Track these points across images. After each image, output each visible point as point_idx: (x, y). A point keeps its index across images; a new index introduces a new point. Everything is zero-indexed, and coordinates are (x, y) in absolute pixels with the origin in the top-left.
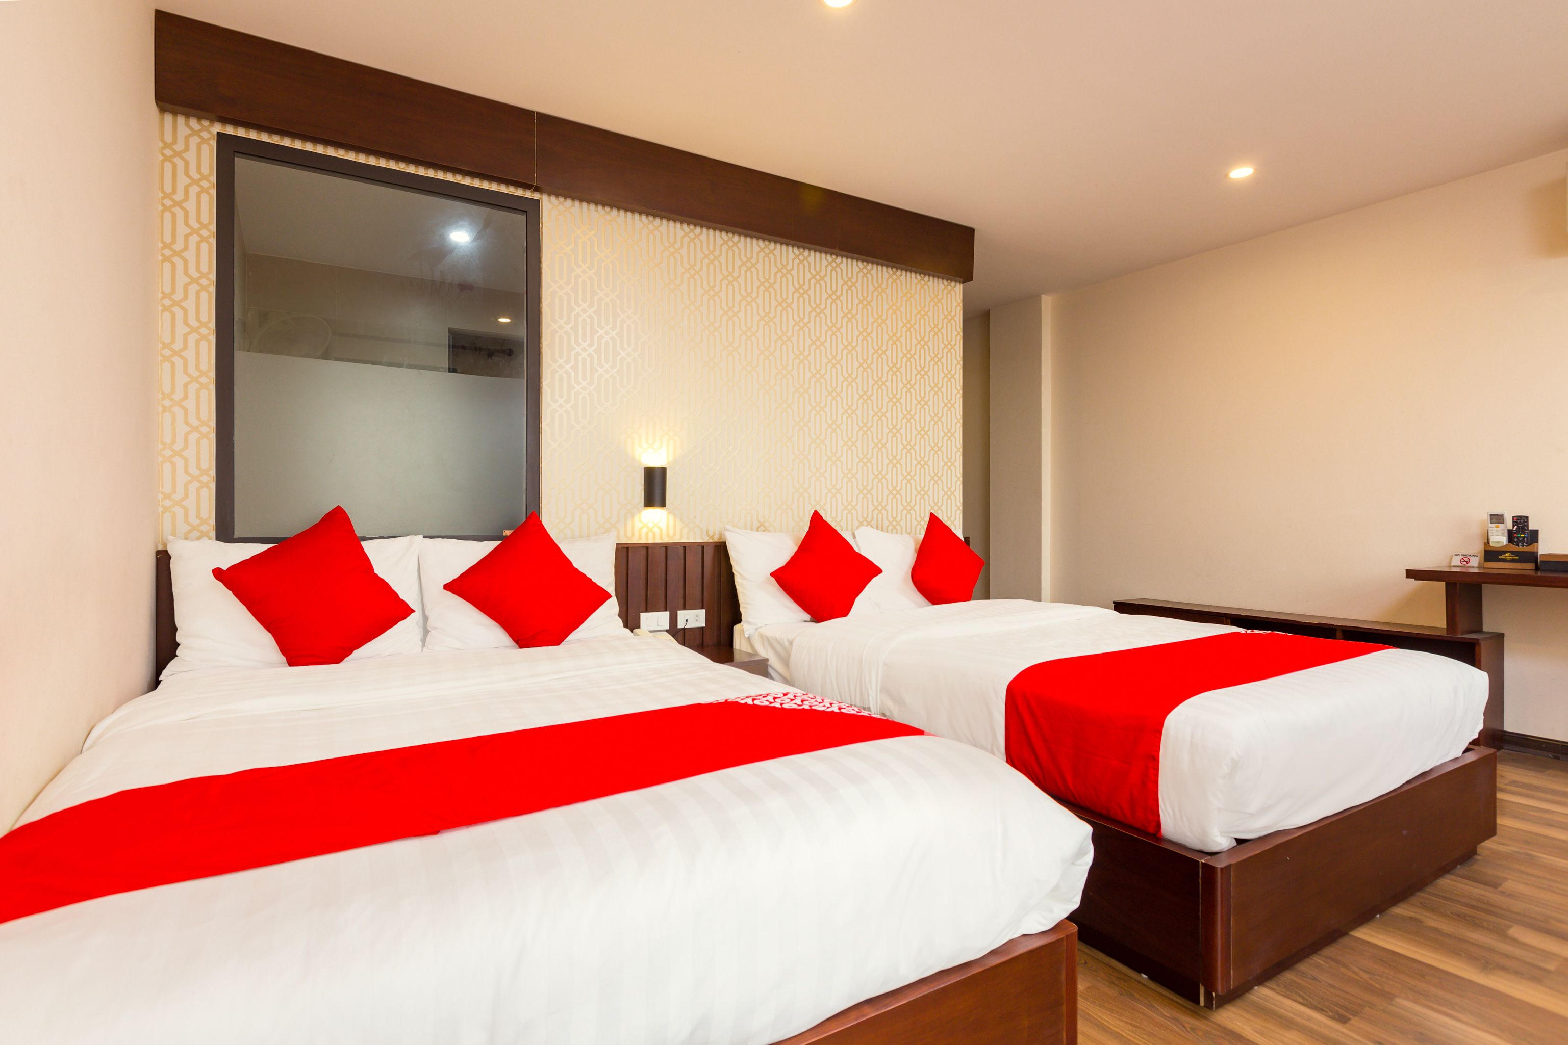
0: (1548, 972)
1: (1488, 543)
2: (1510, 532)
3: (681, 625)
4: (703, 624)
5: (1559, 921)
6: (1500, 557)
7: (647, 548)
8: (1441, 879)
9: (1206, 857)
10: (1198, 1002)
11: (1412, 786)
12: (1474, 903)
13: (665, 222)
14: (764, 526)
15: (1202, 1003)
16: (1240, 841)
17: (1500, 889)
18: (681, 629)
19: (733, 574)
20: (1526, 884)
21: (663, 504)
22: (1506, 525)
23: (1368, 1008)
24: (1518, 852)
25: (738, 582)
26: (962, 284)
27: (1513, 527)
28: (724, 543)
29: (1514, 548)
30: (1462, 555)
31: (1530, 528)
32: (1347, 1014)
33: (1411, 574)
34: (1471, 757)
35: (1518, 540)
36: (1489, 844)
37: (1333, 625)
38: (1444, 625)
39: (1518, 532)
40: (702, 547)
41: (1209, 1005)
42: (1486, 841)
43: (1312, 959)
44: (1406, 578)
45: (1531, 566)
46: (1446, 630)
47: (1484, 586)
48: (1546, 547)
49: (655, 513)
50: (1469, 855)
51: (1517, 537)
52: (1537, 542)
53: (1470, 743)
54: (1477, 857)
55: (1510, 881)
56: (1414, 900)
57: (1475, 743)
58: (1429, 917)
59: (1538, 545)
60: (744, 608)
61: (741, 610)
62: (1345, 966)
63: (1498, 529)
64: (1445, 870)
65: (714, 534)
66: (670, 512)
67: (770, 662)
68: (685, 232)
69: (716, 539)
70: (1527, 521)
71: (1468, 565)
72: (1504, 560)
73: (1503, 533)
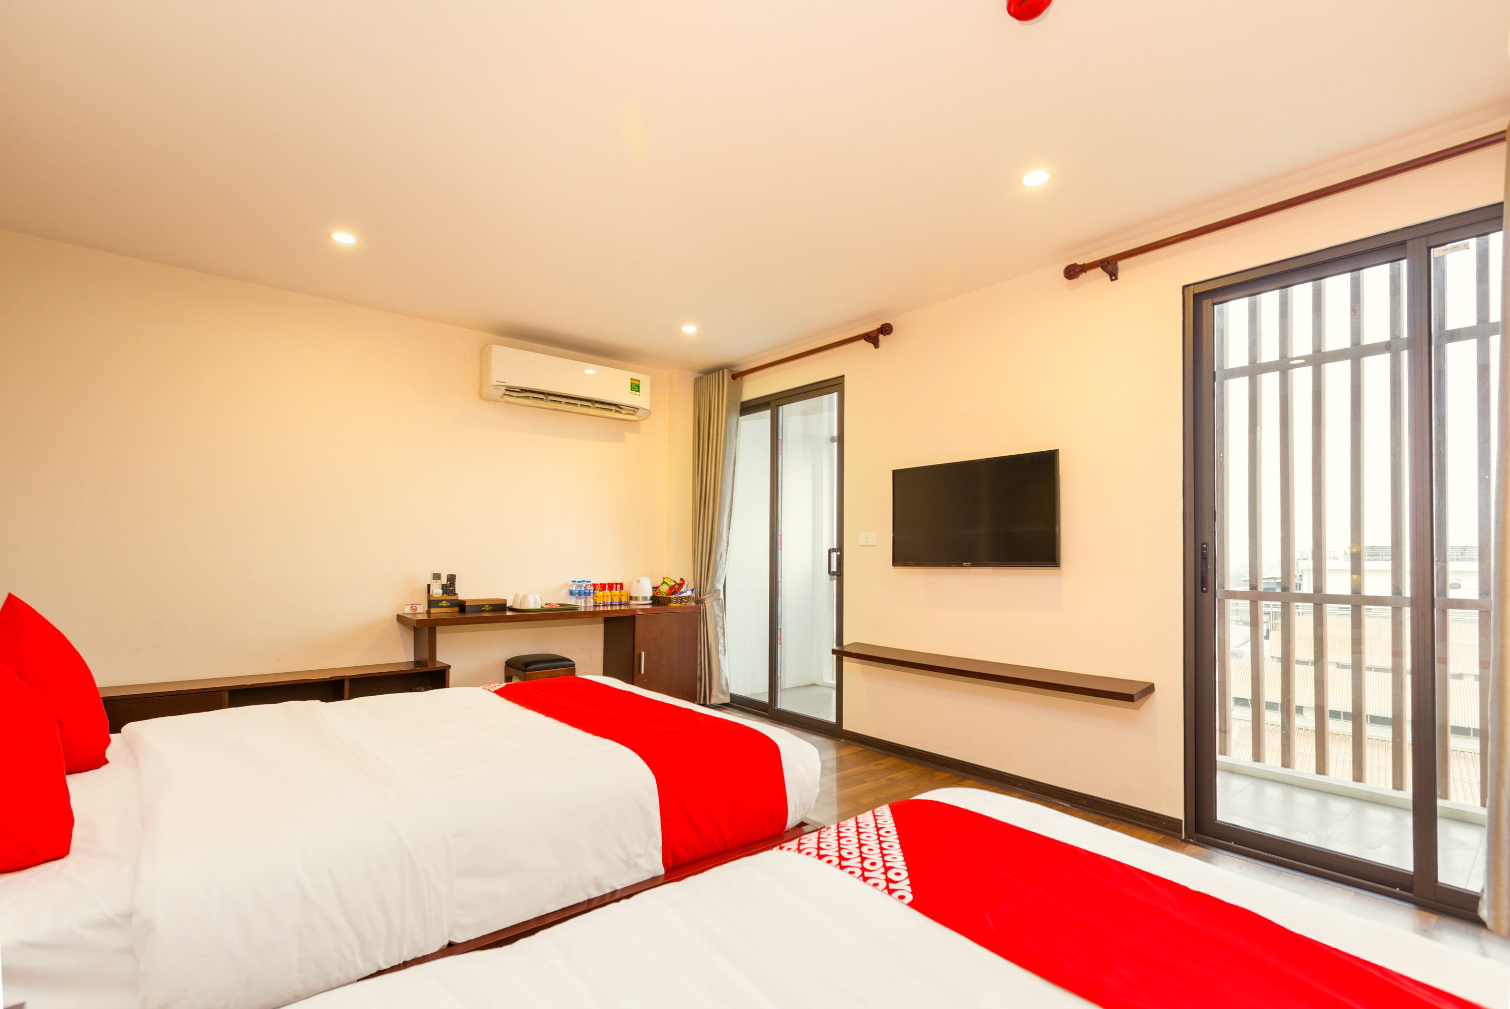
1: (429, 595)
2: (444, 586)
6: (440, 604)
22: (441, 581)
27: (447, 582)
29: (446, 597)
30: (411, 605)
31: (455, 583)
35: (449, 591)
37: (344, 676)
39: (448, 586)
45: (456, 610)
47: (435, 628)
51: (449, 589)
52: (458, 592)
59: (459, 594)
63: (437, 584)
70: (455, 579)
71: (416, 612)
72: (442, 607)
73: (439, 587)
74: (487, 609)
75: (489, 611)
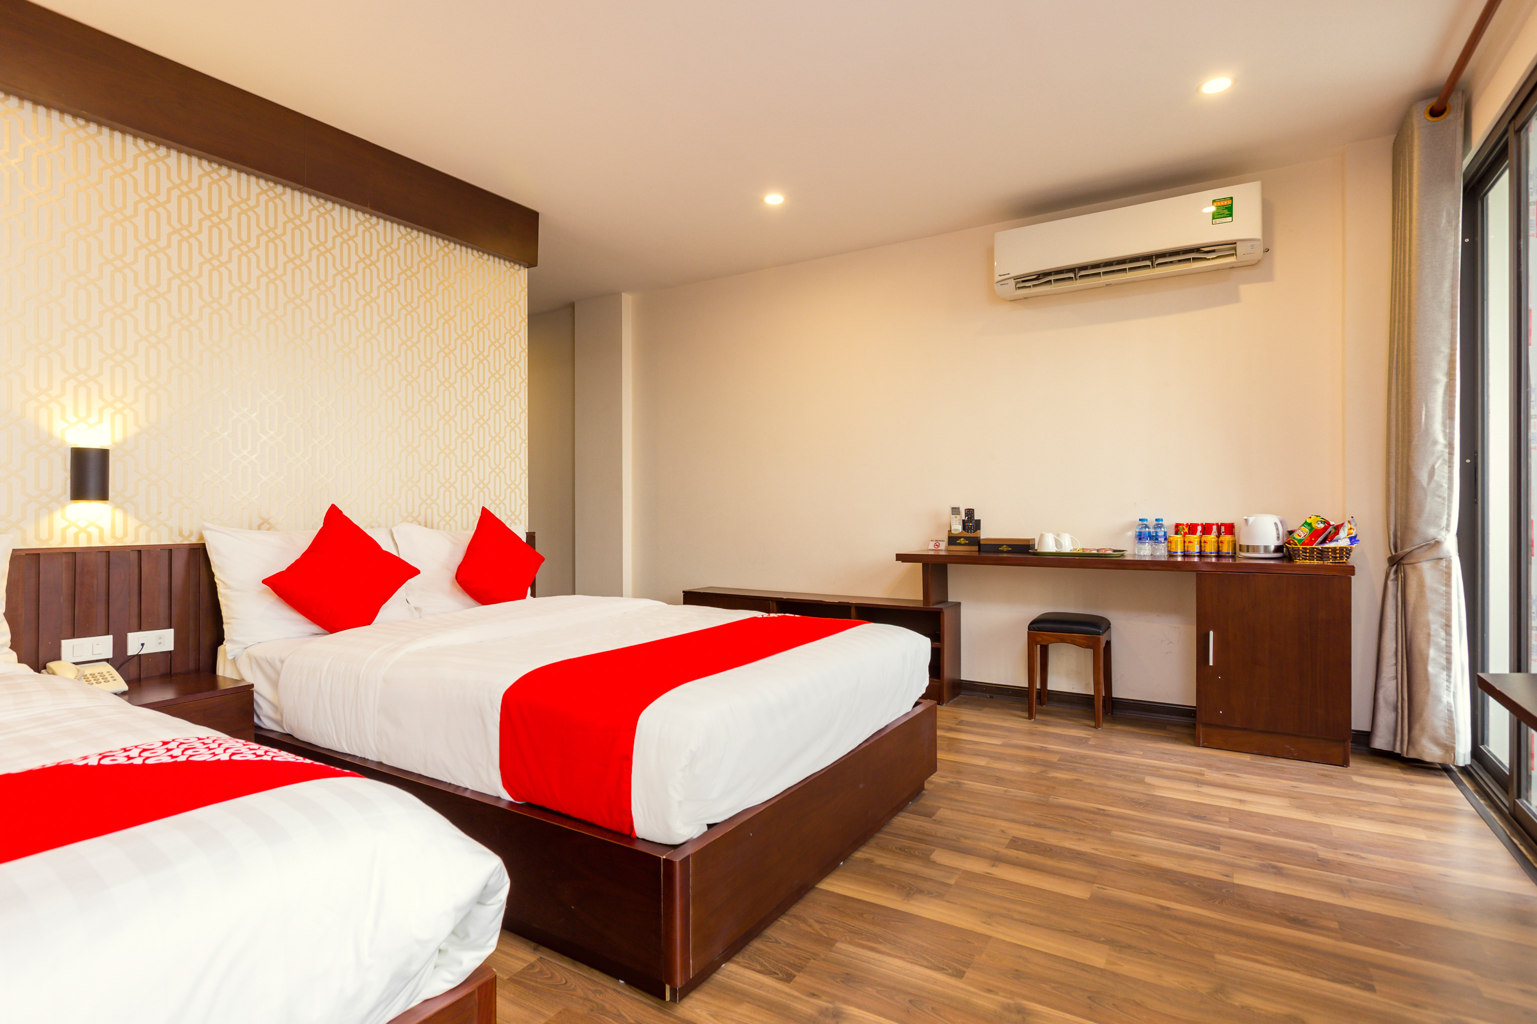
0: (949, 886)
1: (951, 531)
2: (963, 521)
3: (132, 650)
4: (171, 648)
5: (966, 838)
6: (957, 542)
7: (73, 555)
8: (895, 817)
9: (668, 852)
10: (664, 998)
11: (867, 744)
12: (913, 835)
13: (106, 131)
14: (269, 523)
15: (668, 998)
16: (710, 826)
17: (934, 818)
18: (133, 656)
19: (215, 583)
20: (952, 809)
21: (103, 495)
22: (961, 516)
23: (812, 961)
24: (952, 782)
25: (220, 592)
26: (527, 269)
27: (965, 517)
28: (204, 545)
29: (965, 534)
30: (935, 541)
31: (975, 519)
32: (793, 972)
33: (901, 557)
34: (919, 709)
35: (968, 527)
36: (934, 778)
37: (849, 603)
38: (920, 597)
39: (968, 522)
40: (170, 550)
41: (673, 999)
42: (932, 776)
43: (779, 921)
44: (896, 560)
45: (976, 548)
46: (922, 602)
47: (949, 566)
48: (987, 533)
49: (90, 508)
50: (918, 791)
51: (968, 526)
52: (980, 529)
53: (920, 698)
54: (924, 792)
55: (942, 809)
56: (872, 842)
57: (924, 697)
58: (879, 856)
59: (980, 532)
60: (228, 623)
61: (224, 626)
62: (804, 921)
63: (957, 519)
64: (898, 808)
65: (191, 534)
66: (117, 506)
67: (255, 688)
68: (140, 150)
69: (194, 540)
70: (974, 513)
71: (939, 548)
72: (960, 544)
73: (959, 523)
74: (1005, 549)
75: (1008, 552)
